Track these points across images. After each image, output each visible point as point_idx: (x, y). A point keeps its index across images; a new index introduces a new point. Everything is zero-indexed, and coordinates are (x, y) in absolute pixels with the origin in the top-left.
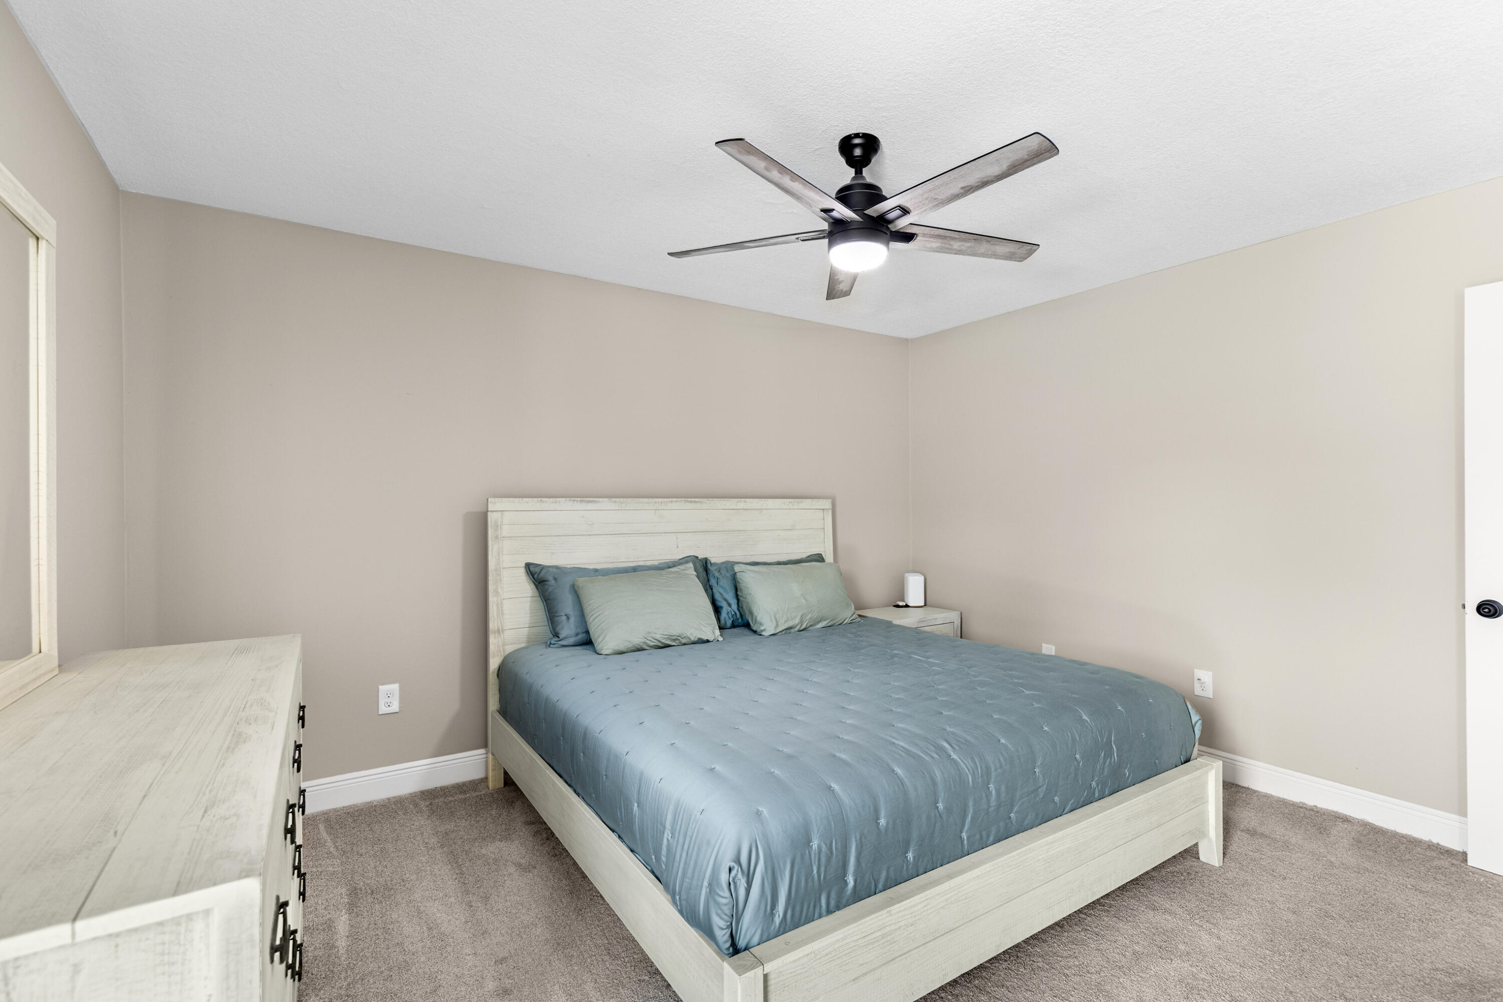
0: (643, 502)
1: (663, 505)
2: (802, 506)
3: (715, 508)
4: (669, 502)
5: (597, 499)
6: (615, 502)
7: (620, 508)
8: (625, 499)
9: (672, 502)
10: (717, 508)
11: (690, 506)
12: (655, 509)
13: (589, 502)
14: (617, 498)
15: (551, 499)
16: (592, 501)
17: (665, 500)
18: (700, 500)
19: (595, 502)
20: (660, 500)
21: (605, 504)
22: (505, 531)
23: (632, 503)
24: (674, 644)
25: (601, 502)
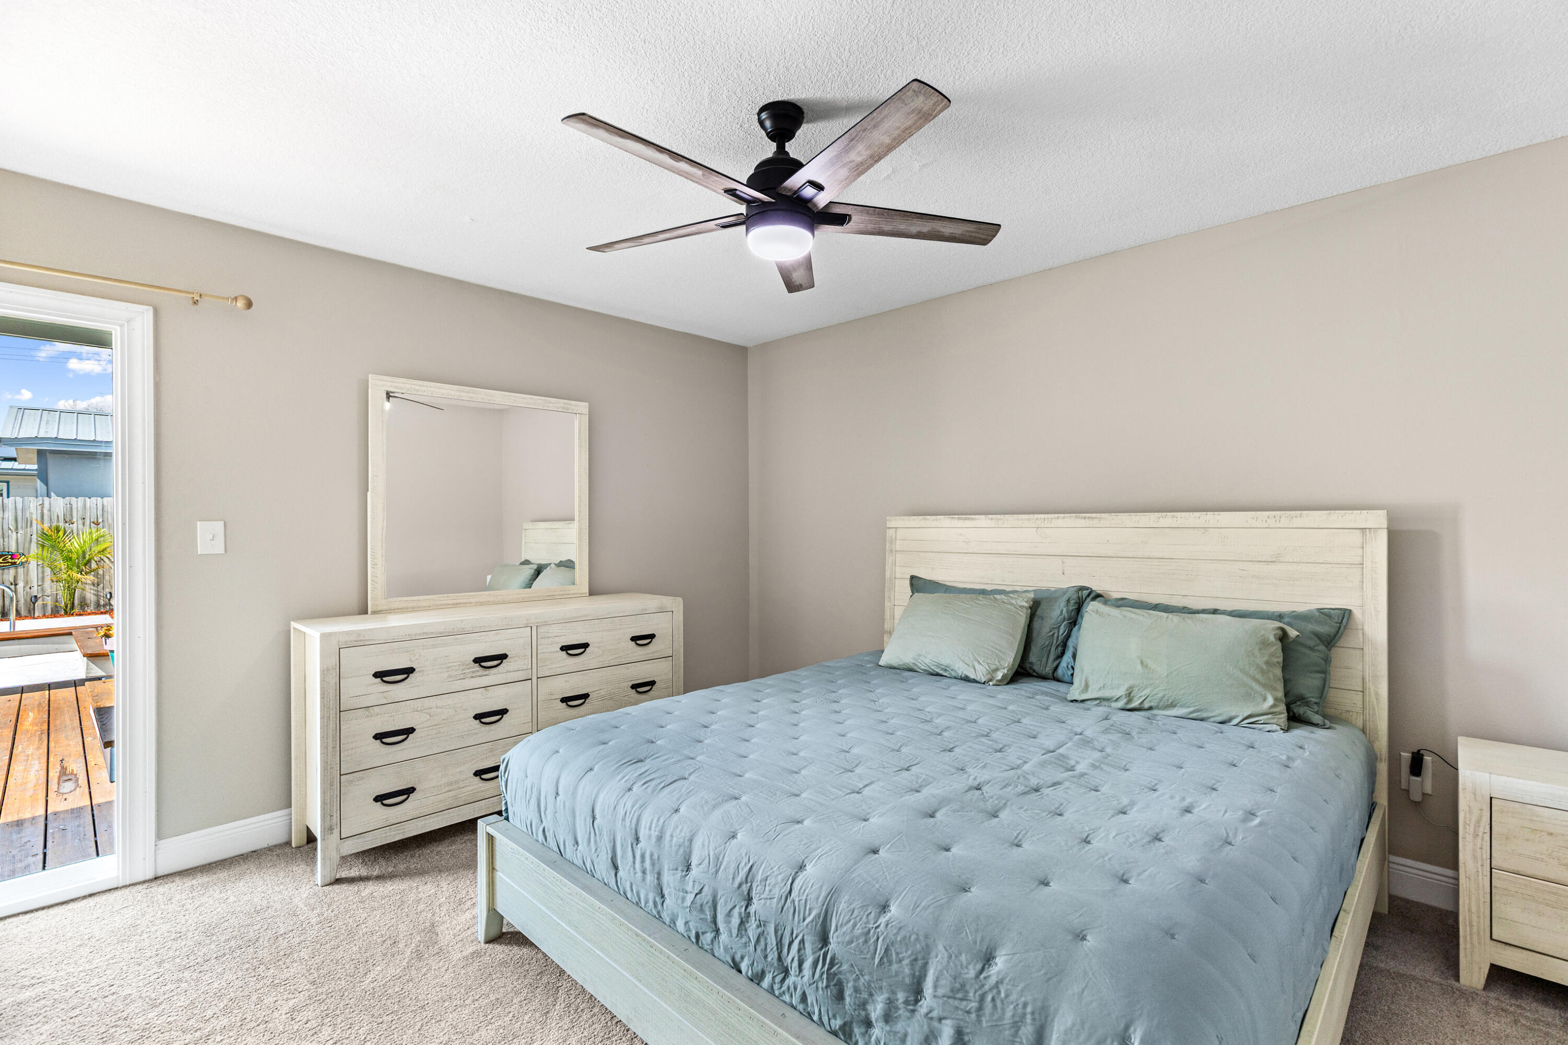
0: (1022, 519)
1: (1046, 522)
2: (1298, 522)
3: (1120, 526)
4: (1055, 518)
5: (973, 516)
6: (992, 519)
7: (997, 526)
8: (1003, 516)
9: (1058, 518)
10: (1123, 526)
11: (1082, 522)
12: (1036, 526)
13: (966, 519)
14: (994, 514)
15: (933, 517)
16: (968, 519)
17: (1050, 516)
18: (1098, 515)
19: (972, 519)
20: (1043, 516)
21: (982, 521)
22: (899, 545)
23: (1010, 519)
24: (945, 674)
25: (978, 519)
